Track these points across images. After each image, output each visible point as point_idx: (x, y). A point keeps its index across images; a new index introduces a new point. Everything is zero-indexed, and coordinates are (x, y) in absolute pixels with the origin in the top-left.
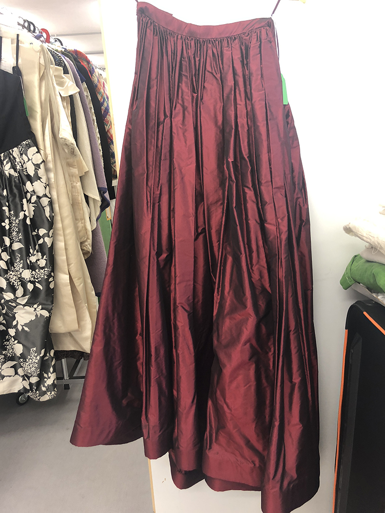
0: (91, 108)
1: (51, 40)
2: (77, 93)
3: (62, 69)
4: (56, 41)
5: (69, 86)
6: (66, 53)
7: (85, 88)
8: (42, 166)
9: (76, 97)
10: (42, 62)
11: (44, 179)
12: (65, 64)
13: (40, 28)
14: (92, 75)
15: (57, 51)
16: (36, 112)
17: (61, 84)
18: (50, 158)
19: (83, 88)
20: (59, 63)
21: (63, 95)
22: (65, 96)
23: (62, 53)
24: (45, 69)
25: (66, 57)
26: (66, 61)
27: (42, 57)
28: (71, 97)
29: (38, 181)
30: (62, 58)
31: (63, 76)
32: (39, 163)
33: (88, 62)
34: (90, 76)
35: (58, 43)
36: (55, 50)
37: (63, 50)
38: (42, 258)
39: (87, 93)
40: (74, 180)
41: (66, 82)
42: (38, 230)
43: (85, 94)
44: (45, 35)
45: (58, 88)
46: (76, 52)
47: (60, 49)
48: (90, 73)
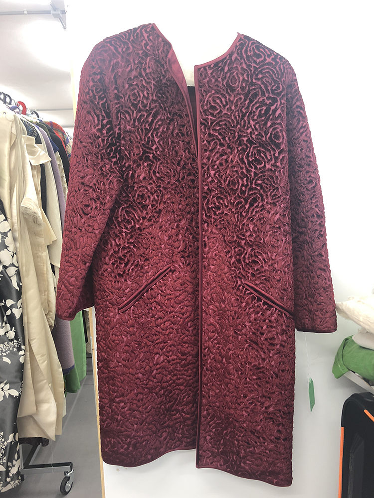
0: (63, 176)
1: (27, 113)
2: (48, 162)
3: (35, 138)
4: (32, 113)
5: (40, 155)
6: (41, 124)
7: (58, 158)
8: (9, 234)
9: (47, 165)
10: (14, 131)
11: (11, 248)
12: (38, 134)
13: (17, 101)
14: (66, 145)
15: (31, 122)
16: (5, 180)
17: (32, 153)
18: (16, 226)
19: (55, 157)
20: (31, 132)
21: (33, 165)
22: (35, 165)
23: (37, 124)
24: (16, 138)
25: (40, 128)
26: (40, 131)
27: (14, 126)
28: (42, 166)
29: (5, 249)
30: (36, 128)
31: (35, 145)
32: (6, 231)
33: (63, 133)
34: (64, 147)
35: (35, 116)
36: (30, 122)
37: (38, 121)
38: (11, 329)
39: (59, 162)
40: (40, 250)
41: (37, 152)
42: (5, 301)
43: (58, 163)
44: (21, 108)
45: (28, 158)
46: (52, 124)
47: (35, 121)
48: (65, 143)
